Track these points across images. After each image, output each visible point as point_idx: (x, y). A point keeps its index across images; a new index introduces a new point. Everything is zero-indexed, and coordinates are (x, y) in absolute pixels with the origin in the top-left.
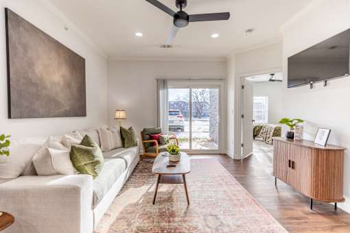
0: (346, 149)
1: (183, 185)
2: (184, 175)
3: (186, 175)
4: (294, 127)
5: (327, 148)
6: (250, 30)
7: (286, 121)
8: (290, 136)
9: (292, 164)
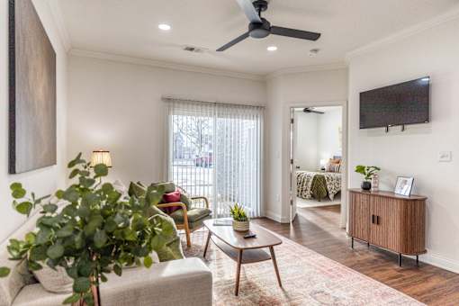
0: (426, 198)
1: (271, 261)
2: (271, 248)
3: (275, 248)
4: (372, 176)
5: (412, 198)
6: (316, 51)
7: (361, 169)
8: (367, 187)
9: (376, 220)
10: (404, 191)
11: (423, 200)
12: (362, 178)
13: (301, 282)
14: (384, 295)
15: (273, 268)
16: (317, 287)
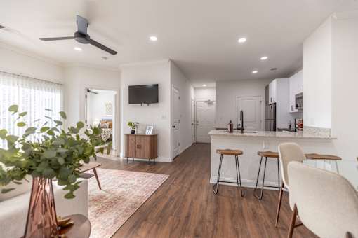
1: (95, 176)
2: (94, 169)
4: (135, 127)
5: (153, 135)
6: (105, 58)
7: (130, 124)
8: (133, 132)
9: (139, 147)
10: (149, 132)
11: (157, 135)
12: (130, 128)
13: (110, 184)
14: (149, 176)
15: (96, 180)
16: (120, 183)
